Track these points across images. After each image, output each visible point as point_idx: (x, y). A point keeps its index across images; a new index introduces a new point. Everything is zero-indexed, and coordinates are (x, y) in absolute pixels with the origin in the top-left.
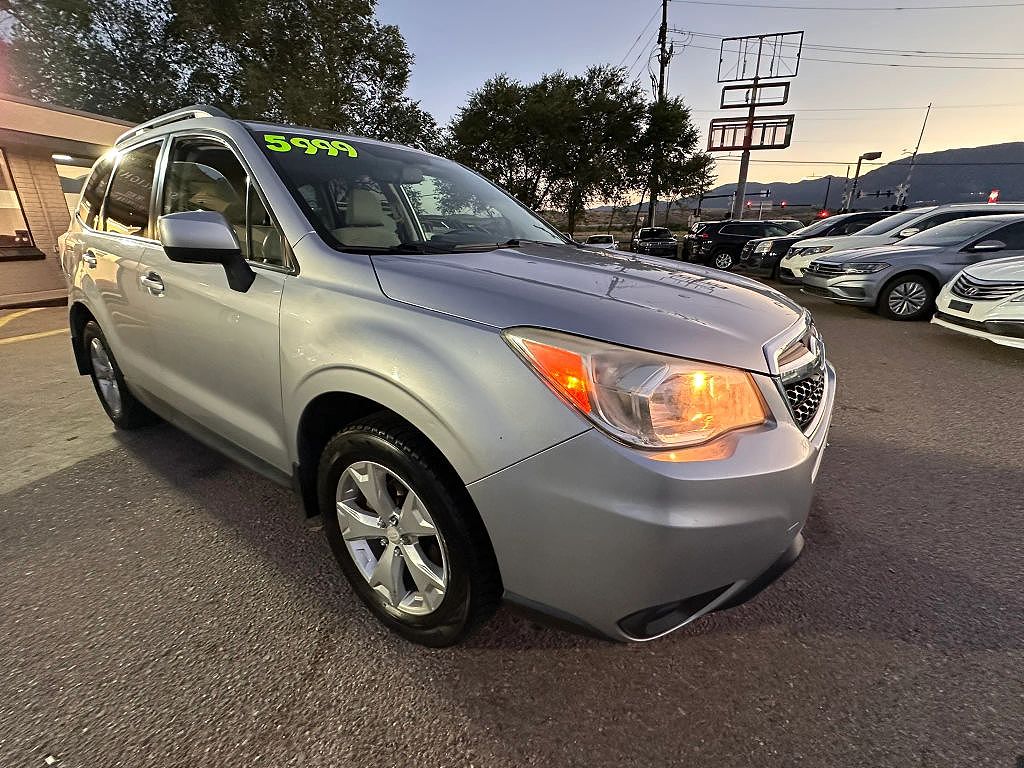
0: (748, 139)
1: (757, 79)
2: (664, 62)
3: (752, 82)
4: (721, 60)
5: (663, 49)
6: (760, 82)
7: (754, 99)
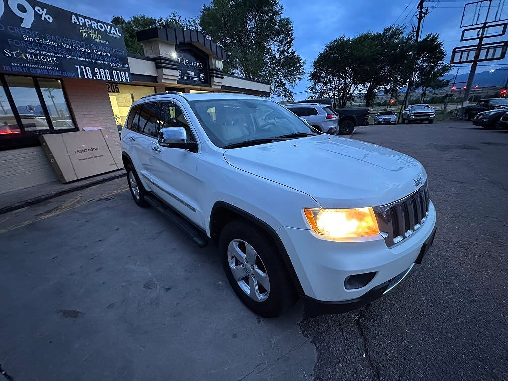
0: (477, 56)
1: (486, 23)
2: (420, 18)
3: (482, 25)
4: (464, 16)
5: (421, 12)
6: (487, 25)
7: (483, 34)
